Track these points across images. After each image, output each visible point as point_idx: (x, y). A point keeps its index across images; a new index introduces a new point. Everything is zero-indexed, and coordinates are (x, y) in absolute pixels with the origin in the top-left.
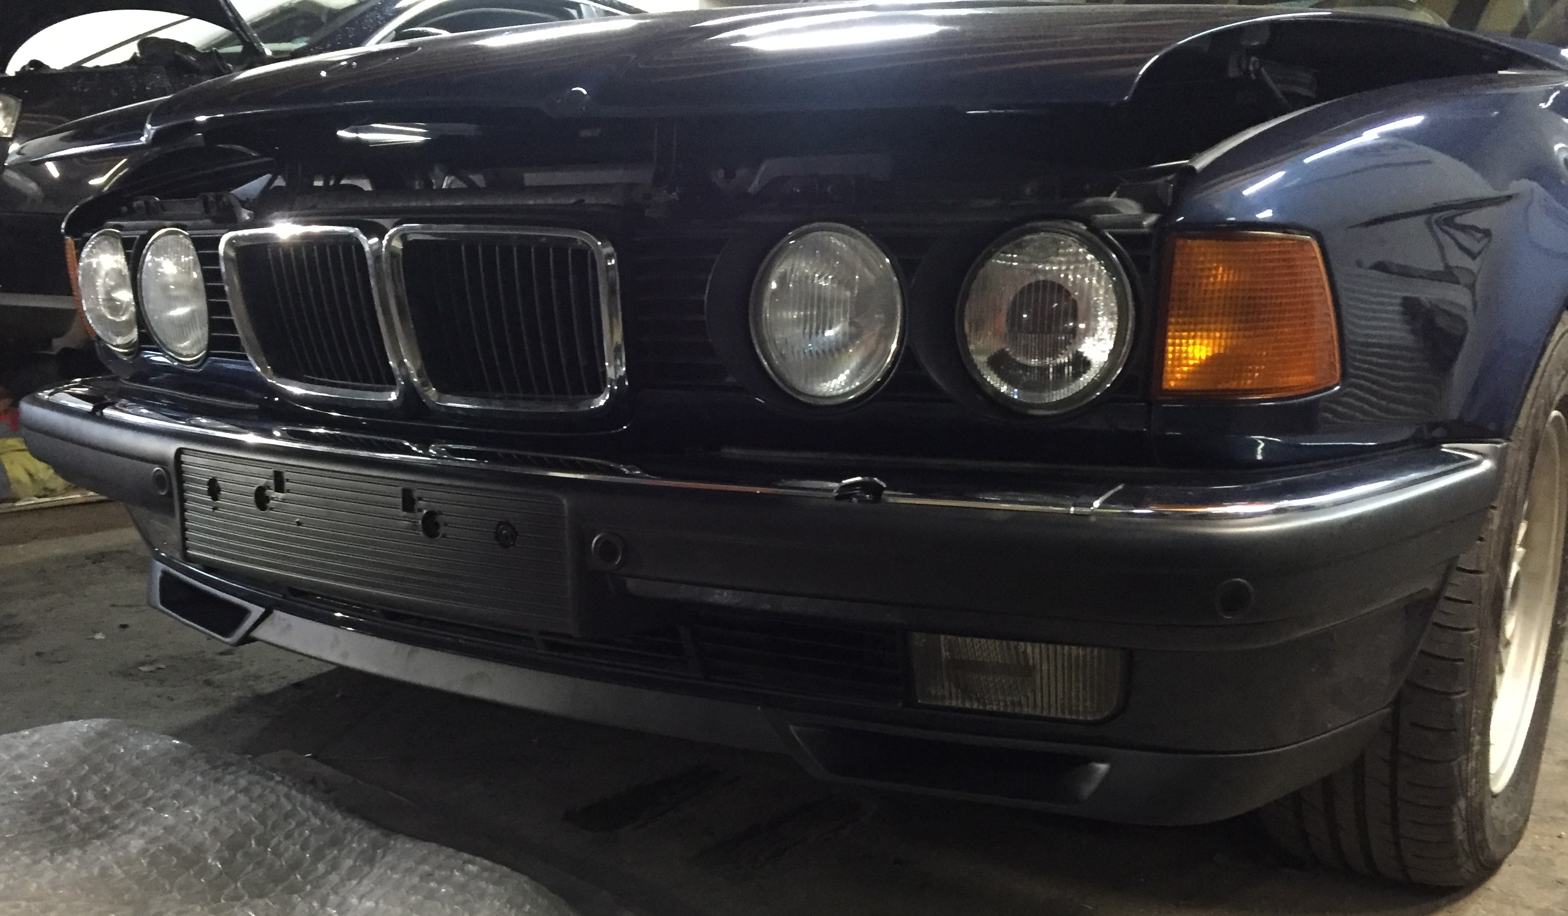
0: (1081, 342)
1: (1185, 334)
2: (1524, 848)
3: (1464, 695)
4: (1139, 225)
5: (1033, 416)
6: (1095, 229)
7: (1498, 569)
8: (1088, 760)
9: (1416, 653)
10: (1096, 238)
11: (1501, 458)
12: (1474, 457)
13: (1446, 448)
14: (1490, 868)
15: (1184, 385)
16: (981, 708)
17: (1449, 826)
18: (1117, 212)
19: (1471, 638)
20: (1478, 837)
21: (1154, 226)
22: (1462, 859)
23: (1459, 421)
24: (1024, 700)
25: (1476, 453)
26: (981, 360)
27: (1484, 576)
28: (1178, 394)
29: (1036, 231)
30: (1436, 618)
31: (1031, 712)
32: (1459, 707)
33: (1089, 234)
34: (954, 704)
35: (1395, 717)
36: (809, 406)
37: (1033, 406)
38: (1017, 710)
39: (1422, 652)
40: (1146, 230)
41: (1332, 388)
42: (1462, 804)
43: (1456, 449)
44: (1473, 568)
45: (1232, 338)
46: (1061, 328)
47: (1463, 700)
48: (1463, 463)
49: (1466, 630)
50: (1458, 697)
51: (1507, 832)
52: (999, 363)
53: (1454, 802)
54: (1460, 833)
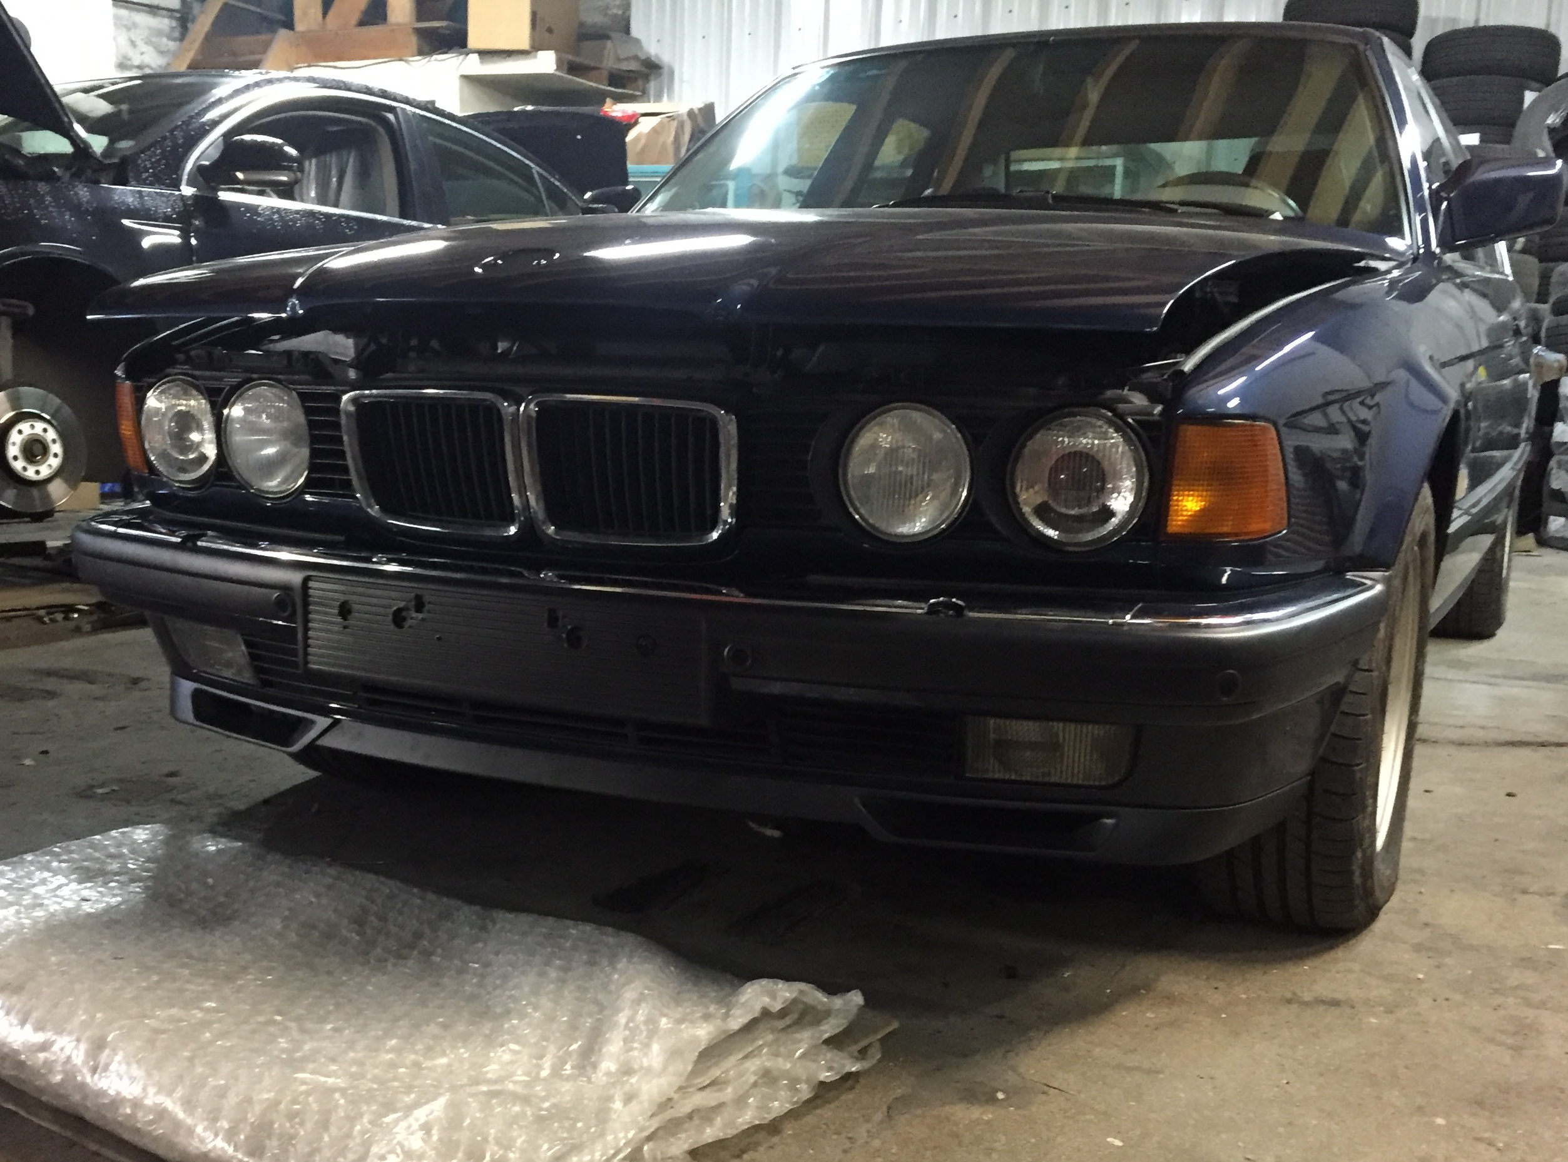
0: (1110, 499)
1: (1186, 493)
2: (1394, 902)
3: (1361, 767)
4: (1152, 414)
5: (1068, 552)
6: (1121, 417)
7: (1384, 668)
8: (1099, 816)
9: (1329, 734)
10: (1120, 422)
11: (1387, 581)
12: (1368, 582)
13: (1349, 575)
14: (1373, 913)
15: (1180, 530)
16: (1018, 779)
17: (1350, 873)
18: (1131, 402)
19: (1366, 722)
20: (1369, 883)
21: (1162, 414)
22: (1357, 902)
23: (1361, 556)
24: (1053, 771)
25: (1371, 579)
26: (1027, 510)
27: (1375, 674)
28: (1179, 537)
29: (1074, 415)
30: (1344, 708)
31: (1058, 780)
32: (1358, 775)
33: (1114, 419)
34: (996, 776)
35: (1311, 786)
36: (888, 542)
37: (1069, 544)
38: (1046, 779)
39: (1334, 735)
40: (1156, 418)
41: (1280, 532)
42: (1359, 854)
43: (1359, 576)
44: (1366, 668)
45: (1214, 496)
46: (1093, 487)
47: (1361, 770)
48: (1359, 587)
49: (1363, 715)
50: (1356, 768)
51: (1386, 884)
52: (1042, 511)
53: (1354, 852)
54: (1357, 880)
